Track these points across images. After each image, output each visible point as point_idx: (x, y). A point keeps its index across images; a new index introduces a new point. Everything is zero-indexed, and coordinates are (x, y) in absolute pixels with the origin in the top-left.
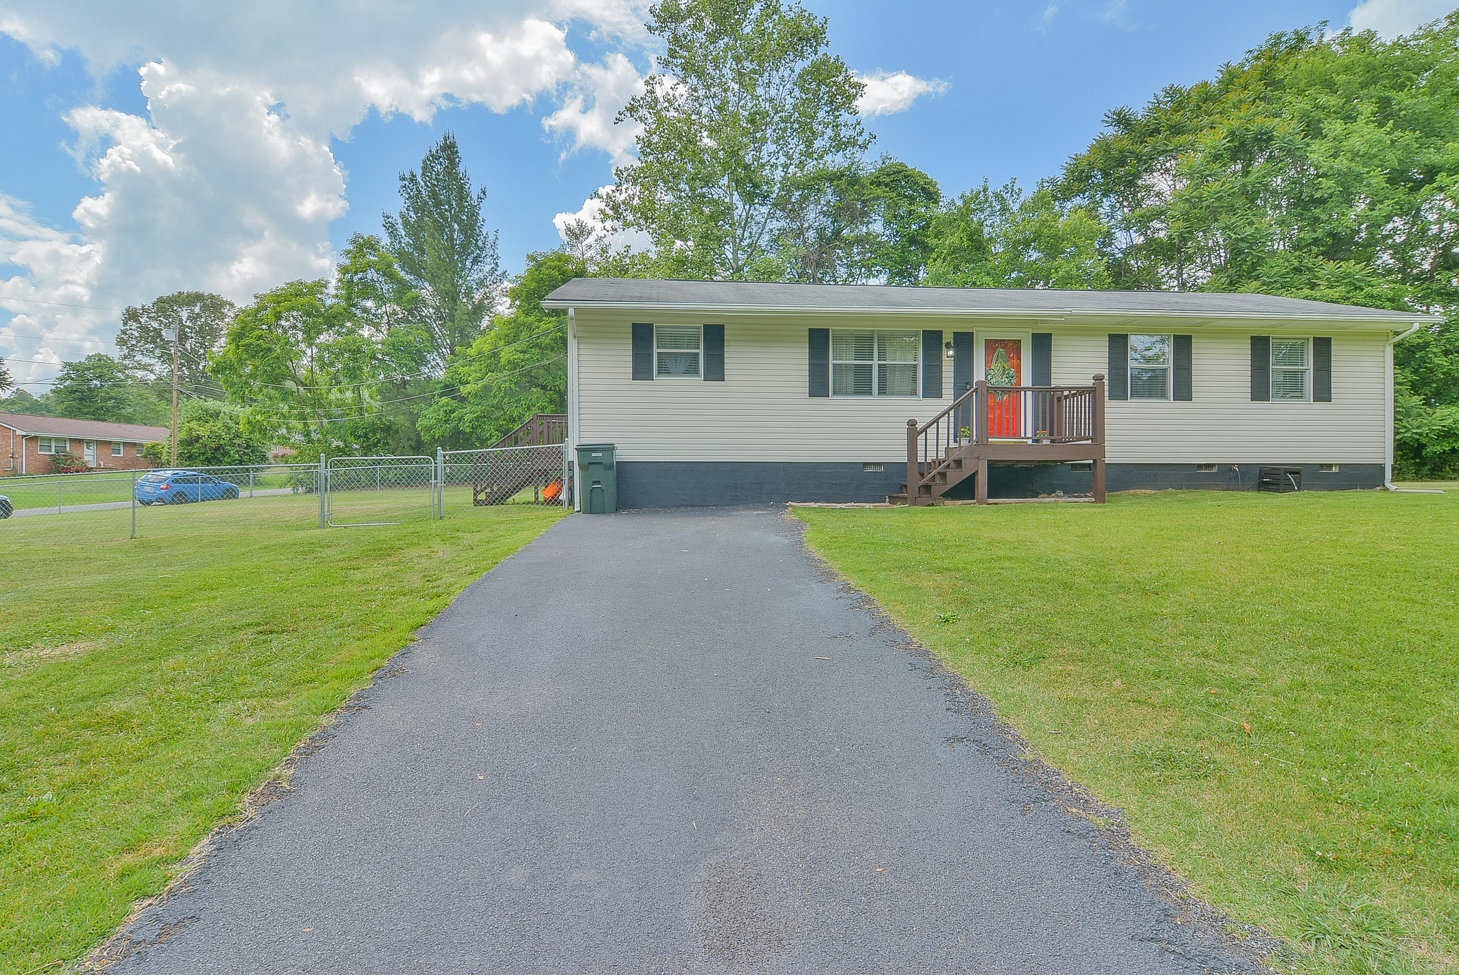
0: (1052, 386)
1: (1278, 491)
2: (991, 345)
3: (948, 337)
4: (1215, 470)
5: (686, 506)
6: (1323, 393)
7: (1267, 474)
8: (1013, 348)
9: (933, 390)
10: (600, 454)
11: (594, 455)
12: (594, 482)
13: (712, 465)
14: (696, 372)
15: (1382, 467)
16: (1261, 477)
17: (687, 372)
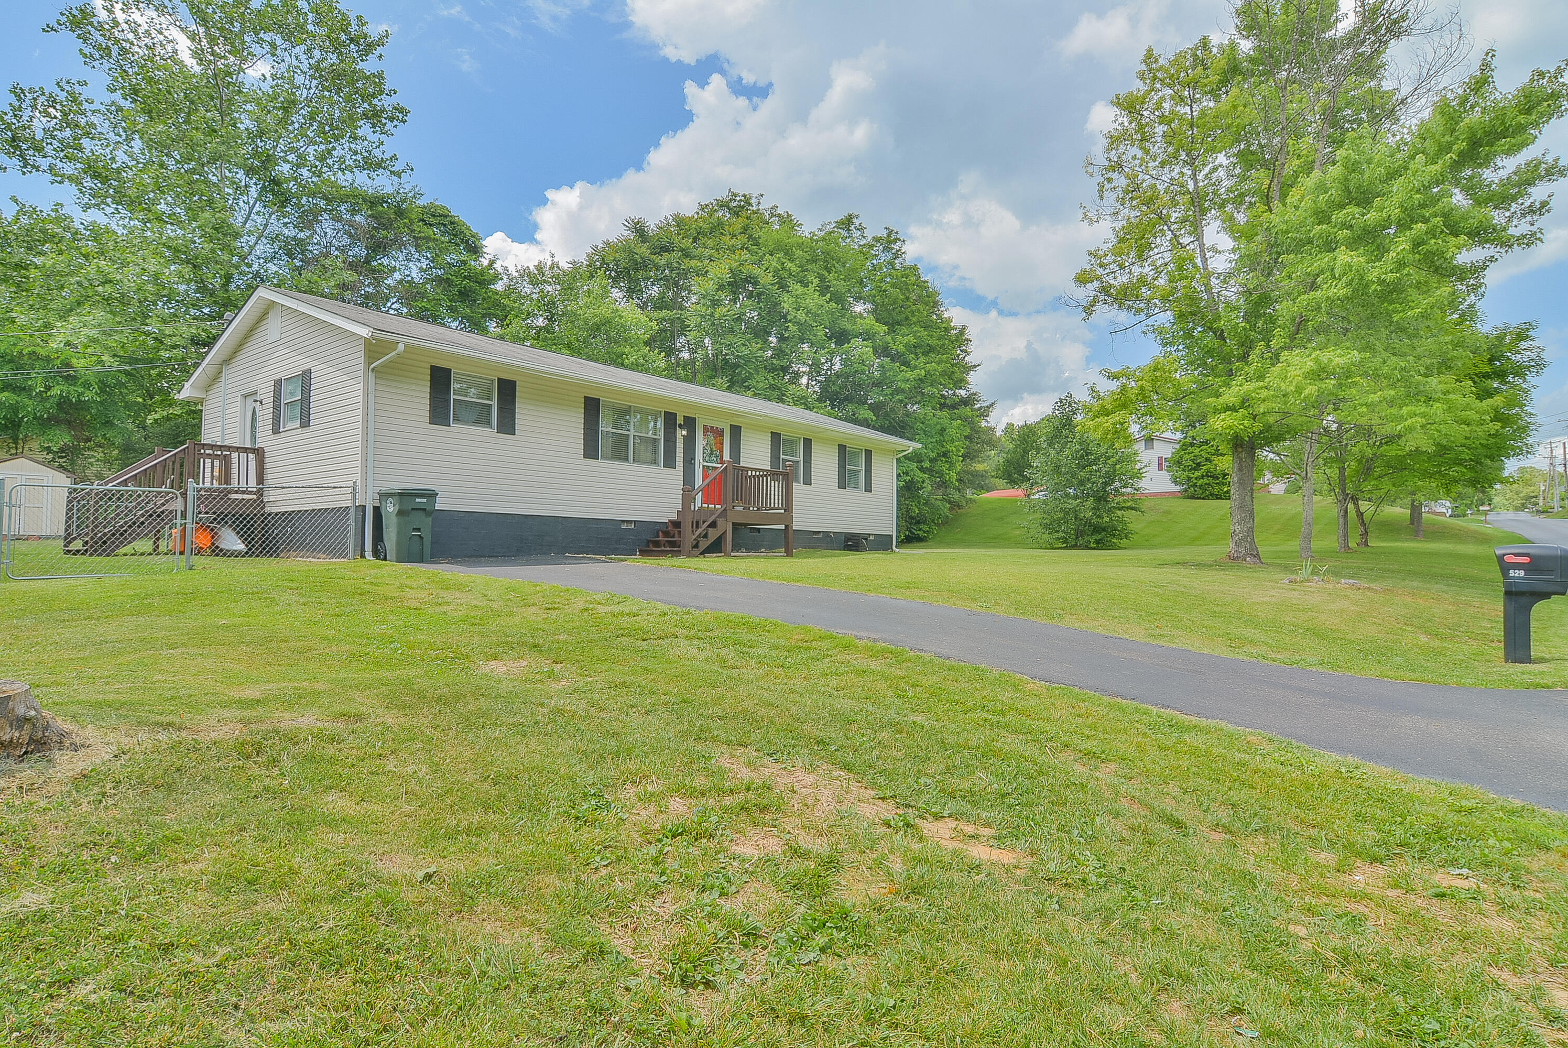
0: (741, 465)
1: (857, 551)
2: (706, 429)
3: (680, 420)
4: (820, 536)
5: (477, 556)
6: (868, 489)
7: (849, 540)
8: (719, 433)
9: (670, 463)
10: (425, 500)
11: (418, 500)
12: (414, 529)
13: (501, 516)
14: (488, 423)
15: (891, 536)
16: (846, 541)
17: (477, 422)
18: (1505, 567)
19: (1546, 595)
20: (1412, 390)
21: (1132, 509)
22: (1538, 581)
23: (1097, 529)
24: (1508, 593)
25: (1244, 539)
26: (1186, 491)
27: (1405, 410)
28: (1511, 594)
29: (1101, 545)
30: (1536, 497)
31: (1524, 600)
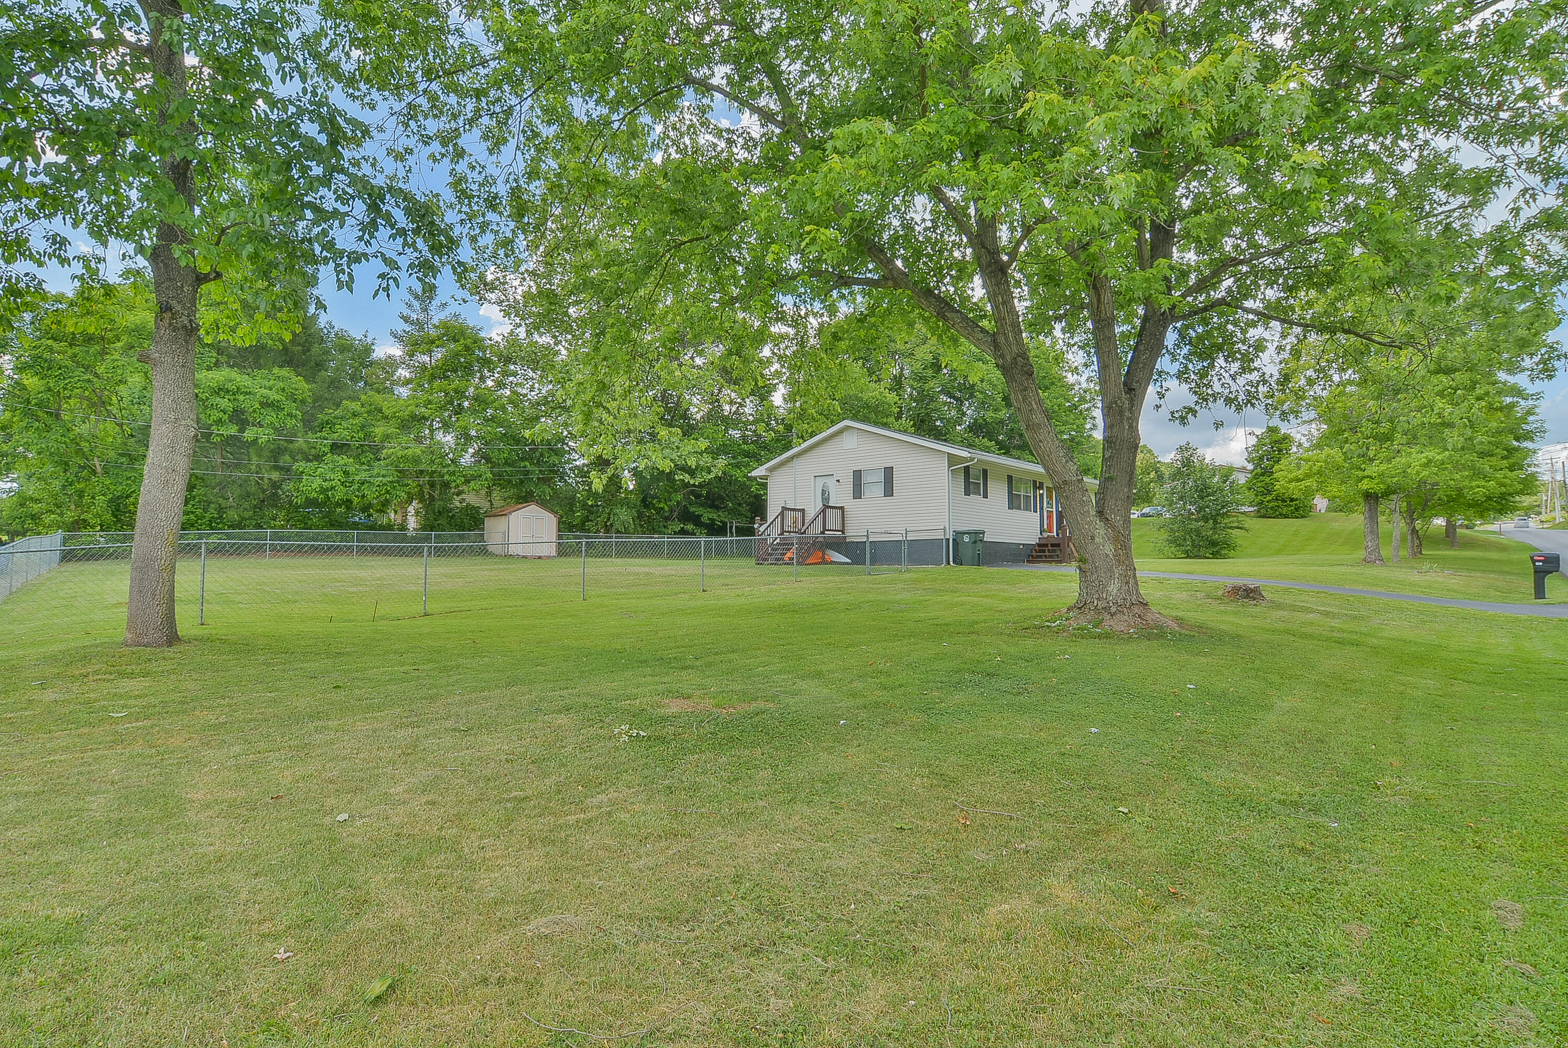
3: (1038, 484)
8: (1051, 490)
9: (1035, 511)
11: (980, 535)
12: (977, 550)
18: (1534, 561)
19: (1551, 572)
20: (1476, 472)
21: (1238, 528)
22: (1548, 567)
23: (1214, 544)
24: (1535, 572)
25: (1374, 550)
26: (1258, 511)
27: (1474, 484)
28: (1537, 571)
29: (1216, 555)
30: (1539, 506)
31: (1542, 574)
